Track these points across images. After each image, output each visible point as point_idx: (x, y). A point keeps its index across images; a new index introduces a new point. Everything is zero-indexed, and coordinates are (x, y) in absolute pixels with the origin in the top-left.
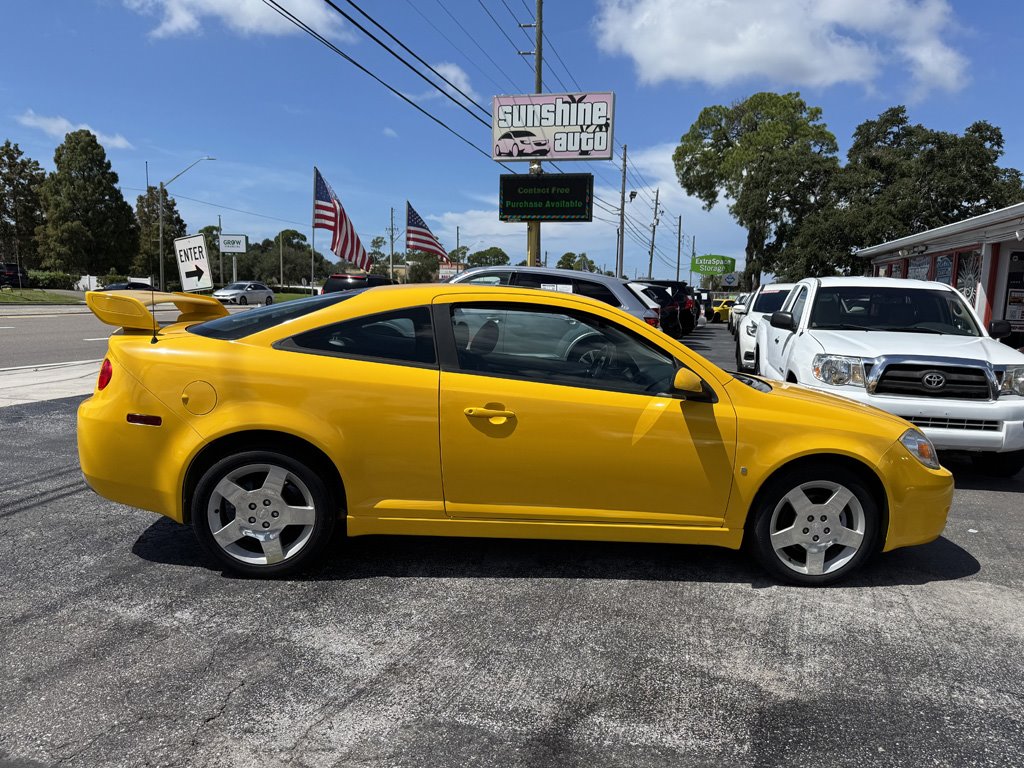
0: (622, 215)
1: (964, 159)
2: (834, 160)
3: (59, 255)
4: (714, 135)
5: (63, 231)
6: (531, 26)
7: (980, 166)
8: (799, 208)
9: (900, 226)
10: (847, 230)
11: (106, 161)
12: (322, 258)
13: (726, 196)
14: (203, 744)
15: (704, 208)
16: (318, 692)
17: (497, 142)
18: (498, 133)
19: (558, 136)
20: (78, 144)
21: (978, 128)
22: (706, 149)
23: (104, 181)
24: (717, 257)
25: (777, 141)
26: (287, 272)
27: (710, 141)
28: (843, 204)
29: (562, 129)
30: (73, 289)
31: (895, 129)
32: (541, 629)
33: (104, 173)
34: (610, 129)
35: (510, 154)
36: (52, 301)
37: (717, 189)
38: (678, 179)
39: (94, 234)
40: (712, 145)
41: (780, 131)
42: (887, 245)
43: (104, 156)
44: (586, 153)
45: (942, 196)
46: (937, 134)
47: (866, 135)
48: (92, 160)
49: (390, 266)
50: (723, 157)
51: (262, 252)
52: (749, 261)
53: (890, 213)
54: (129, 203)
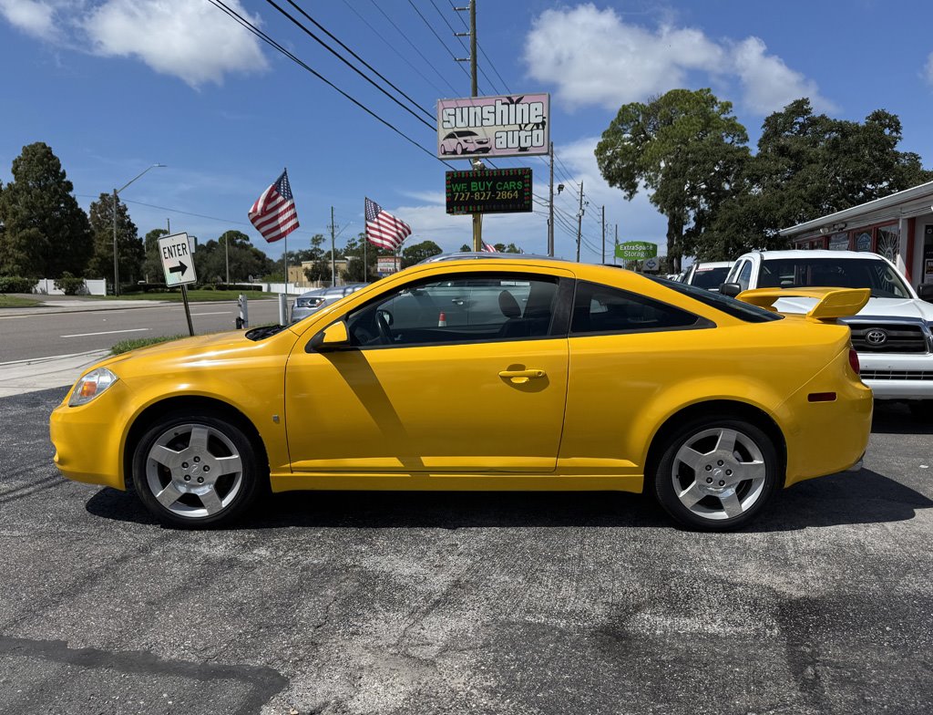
0: (551, 207)
1: (866, 145)
2: (746, 150)
3: (18, 261)
4: (633, 131)
5: (21, 238)
6: (465, 35)
7: (882, 151)
8: (715, 195)
9: (811, 209)
10: (761, 214)
11: (61, 171)
12: (264, 256)
13: (646, 187)
14: (321, 644)
15: (625, 198)
16: (401, 603)
17: (441, 142)
18: (442, 134)
19: (498, 135)
20: (34, 156)
21: (878, 116)
22: (626, 144)
23: (60, 190)
24: (639, 243)
25: (692, 133)
26: (232, 270)
27: (629, 136)
28: (756, 190)
29: (502, 128)
30: (31, 292)
31: (801, 120)
32: (573, 553)
33: (59, 183)
34: (546, 127)
35: (455, 152)
36: (13, 303)
37: (637, 180)
38: (600, 172)
39: (50, 240)
40: (631, 140)
41: (694, 125)
42: (799, 226)
43: (59, 166)
44: (525, 149)
45: (848, 179)
46: (840, 123)
47: (774, 125)
48: (48, 171)
49: (332, 261)
50: (643, 150)
51: (208, 252)
52: (670, 245)
53: (801, 197)
54: (84, 210)
